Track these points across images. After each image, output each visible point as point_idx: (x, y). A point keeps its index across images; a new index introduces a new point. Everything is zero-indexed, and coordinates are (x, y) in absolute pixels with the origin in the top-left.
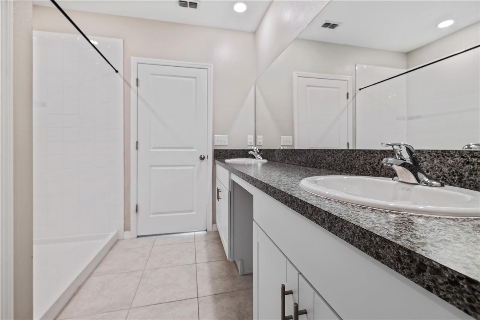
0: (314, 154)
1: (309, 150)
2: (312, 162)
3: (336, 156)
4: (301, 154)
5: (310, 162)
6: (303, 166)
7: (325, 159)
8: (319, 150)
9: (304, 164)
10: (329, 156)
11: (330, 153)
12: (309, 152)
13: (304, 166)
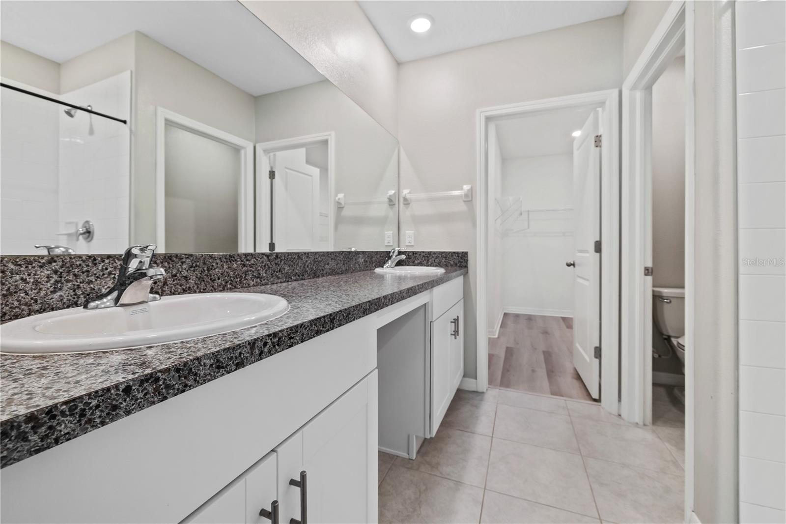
0: (315, 259)
1: (308, 254)
2: (311, 271)
3: (338, 258)
4: (292, 261)
5: (309, 271)
6: (296, 280)
7: (328, 264)
8: (321, 252)
9: (299, 276)
10: (332, 259)
11: (333, 256)
12: (308, 257)
13: (298, 280)
